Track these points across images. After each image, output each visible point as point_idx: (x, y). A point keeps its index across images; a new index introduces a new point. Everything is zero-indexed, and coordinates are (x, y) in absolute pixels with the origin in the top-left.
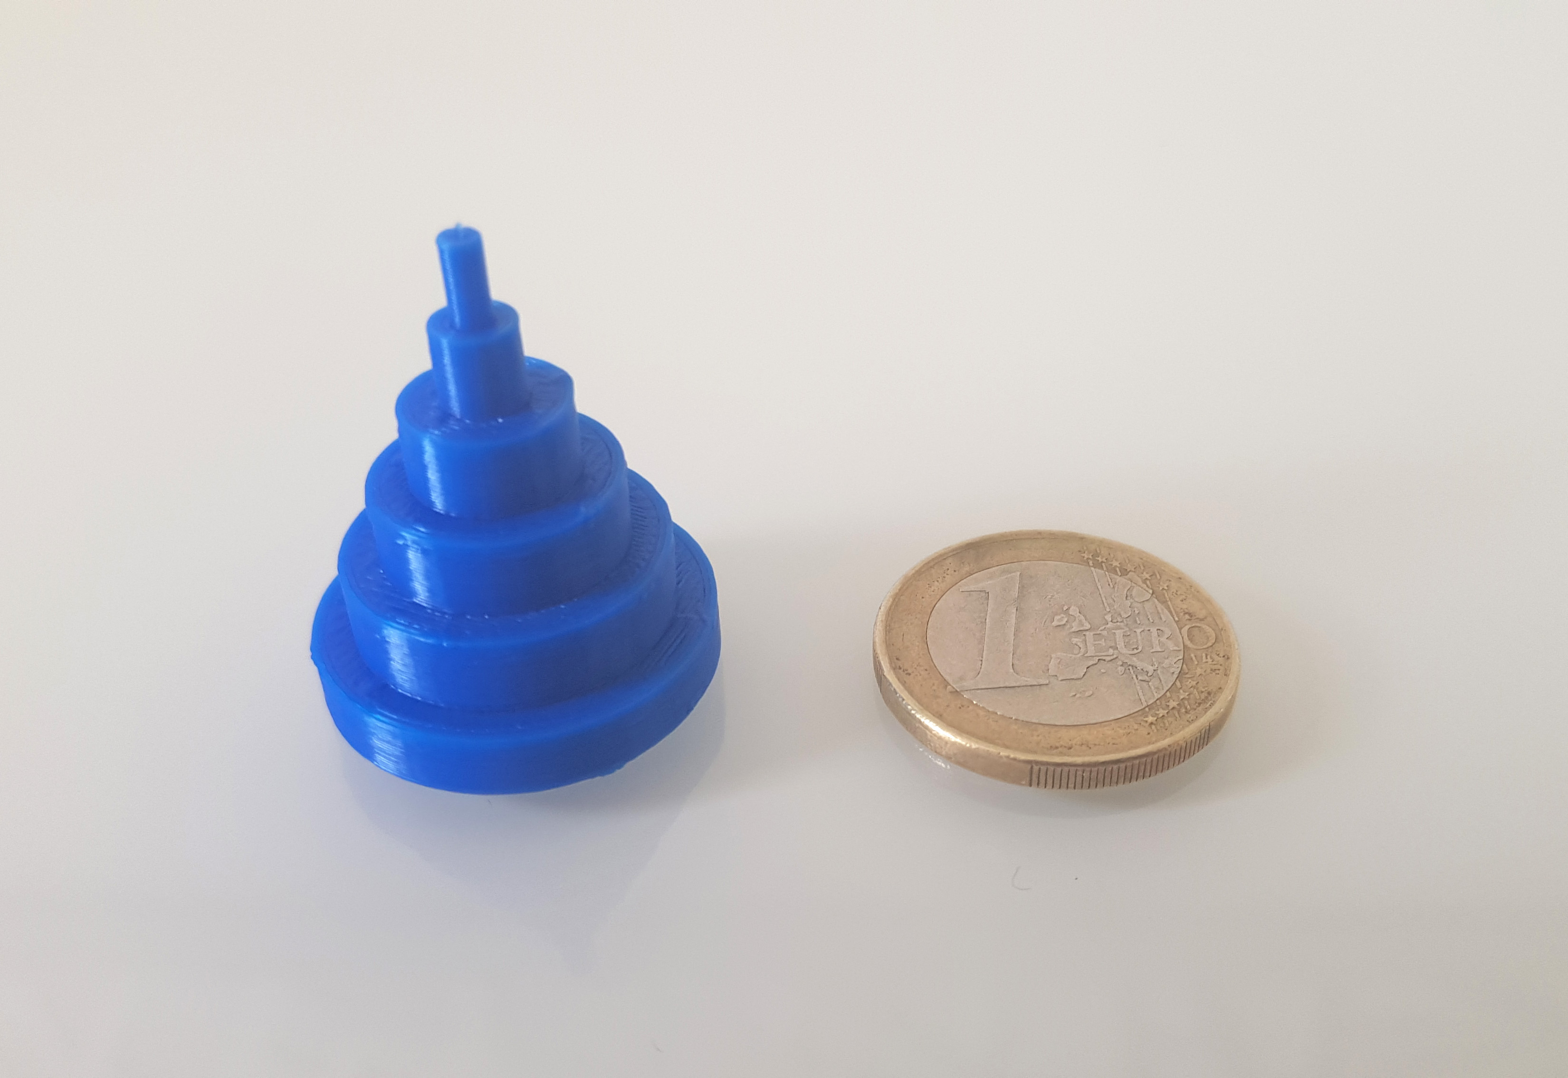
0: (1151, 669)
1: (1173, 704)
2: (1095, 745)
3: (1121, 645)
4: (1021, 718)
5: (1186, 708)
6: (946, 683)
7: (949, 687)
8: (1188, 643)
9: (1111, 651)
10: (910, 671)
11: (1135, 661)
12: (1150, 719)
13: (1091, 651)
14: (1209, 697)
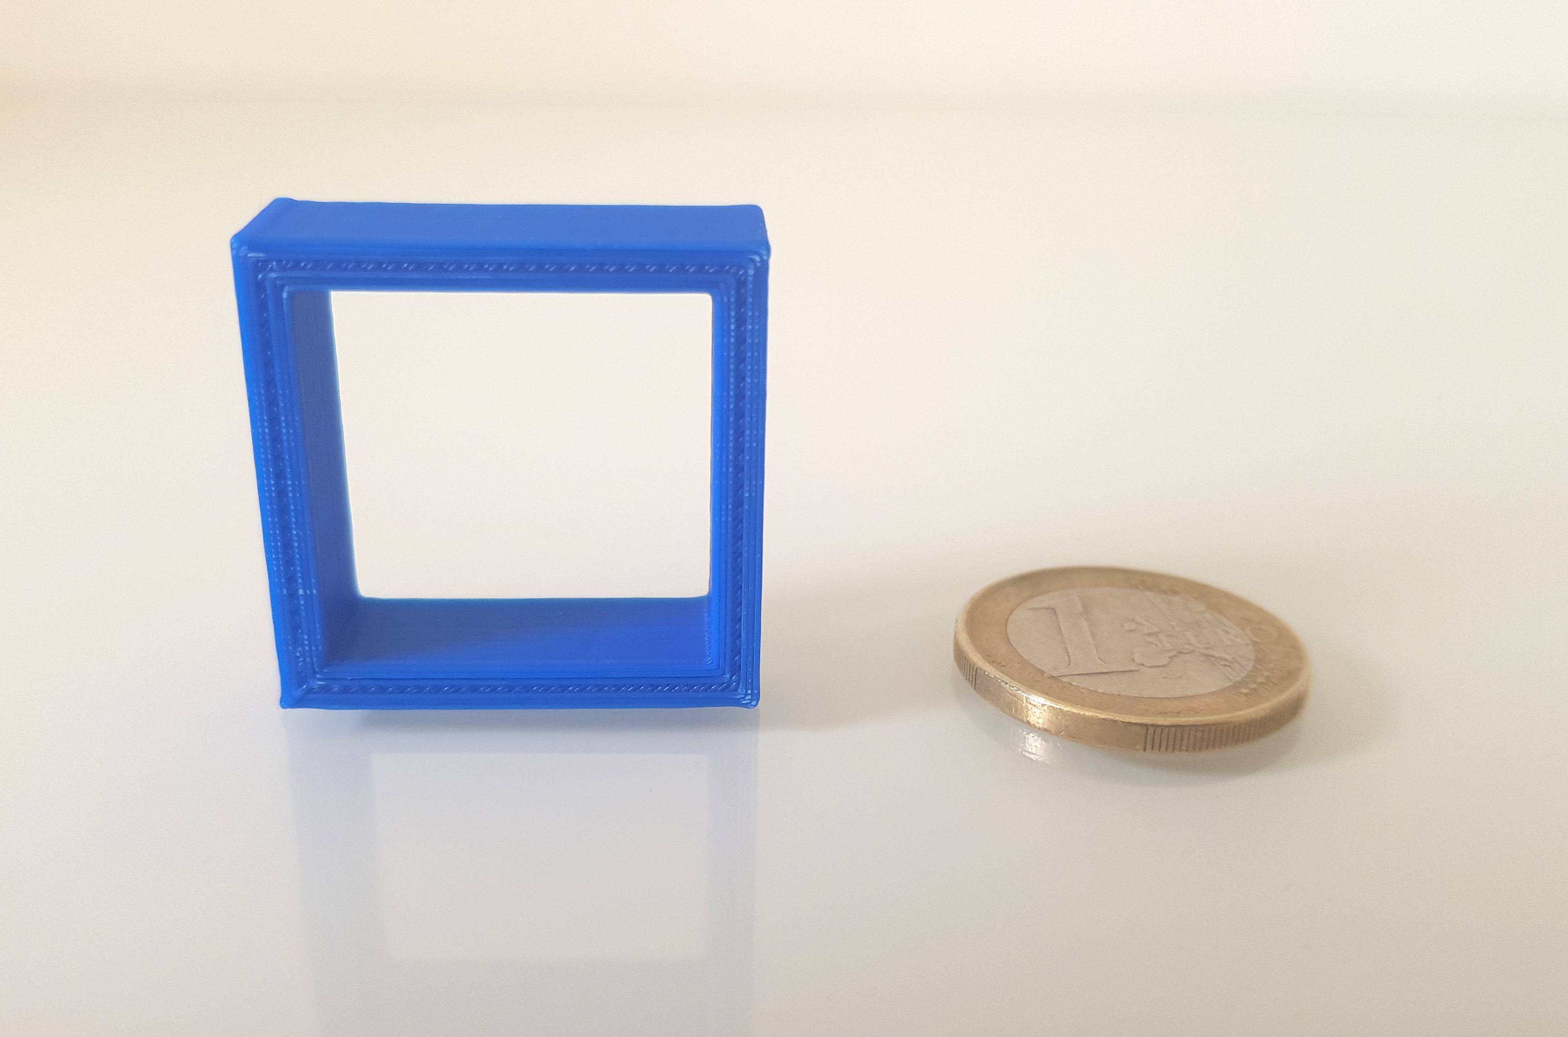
0: (1228, 657)
1: (1260, 680)
2: (1201, 710)
3: (1193, 640)
4: (1123, 693)
5: (1272, 682)
6: (1042, 672)
7: (1045, 674)
8: (1255, 639)
9: (1188, 647)
10: (1004, 664)
11: (1210, 652)
12: (1244, 691)
13: (1168, 646)
14: (1292, 675)
